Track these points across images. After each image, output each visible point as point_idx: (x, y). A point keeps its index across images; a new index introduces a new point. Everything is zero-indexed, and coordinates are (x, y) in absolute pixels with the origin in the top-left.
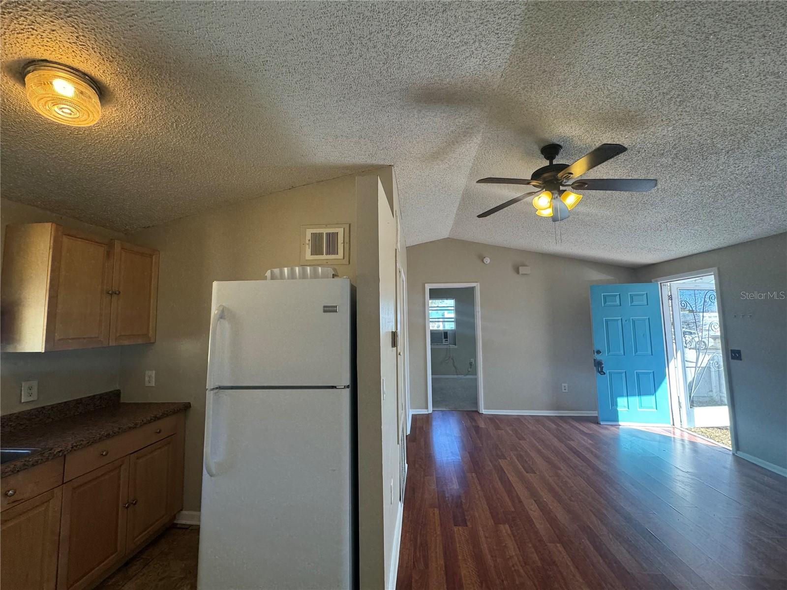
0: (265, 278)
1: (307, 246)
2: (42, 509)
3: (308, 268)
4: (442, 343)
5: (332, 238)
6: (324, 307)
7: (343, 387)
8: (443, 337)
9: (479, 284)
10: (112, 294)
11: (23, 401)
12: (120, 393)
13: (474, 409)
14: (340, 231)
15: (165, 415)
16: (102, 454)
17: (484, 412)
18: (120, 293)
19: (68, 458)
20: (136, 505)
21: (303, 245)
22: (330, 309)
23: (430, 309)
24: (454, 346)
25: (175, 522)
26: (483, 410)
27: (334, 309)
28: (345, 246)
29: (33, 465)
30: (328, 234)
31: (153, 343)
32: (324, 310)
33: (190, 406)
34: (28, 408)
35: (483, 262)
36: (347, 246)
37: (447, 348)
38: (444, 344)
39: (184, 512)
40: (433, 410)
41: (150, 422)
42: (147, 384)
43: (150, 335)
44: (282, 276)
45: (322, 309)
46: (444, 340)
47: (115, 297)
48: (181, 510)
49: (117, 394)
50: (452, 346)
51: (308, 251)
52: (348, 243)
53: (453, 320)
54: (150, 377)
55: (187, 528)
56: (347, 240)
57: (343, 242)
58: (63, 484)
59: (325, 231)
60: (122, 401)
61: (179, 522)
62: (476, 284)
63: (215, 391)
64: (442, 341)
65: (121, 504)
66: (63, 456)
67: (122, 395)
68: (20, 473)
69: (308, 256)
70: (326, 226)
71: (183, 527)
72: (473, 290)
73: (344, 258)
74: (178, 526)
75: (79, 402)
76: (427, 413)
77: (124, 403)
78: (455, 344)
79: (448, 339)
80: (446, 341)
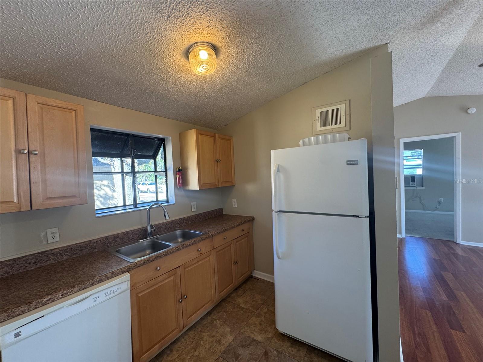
0: (299, 146)
1: (317, 122)
2: (208, 258)
3: (321, 137)
4: (410, 185)
5: (336, 113)
6: (347, 161)
7: (364, 217)
8: (410, 180)
9: (460, 133)
10: (218, 161)
11: (192, 211)
12: (223, 209)
13: (451, 240)
14: (342, 107)
15: (245, 222)
16: (224, 238)
17: (462, 242)
18: (220, 160)
19: (214, 238)
20: (238, 264)
21: (315, 122)
22: (352, 162)
23: (404, 158)
24: (422, 187)
25: (252, 275)
26: (461, 242)
27: (356, 162)
28: (347, 118)
29: (204, 239)
30: (333, 111)
31: (234, 185)
32: (347, 163)
33: (254, 218)
34: (194, 214)
35: (468, 113)
36: (348, 117)
37: (414, 189)
38: (411, 185)
39: (255, 271)
40: (406, 236)
41: (240, 225)
42: (234, 206)
43: (233, 181)
44: (310, 144)
45: (346, 163)
46: (411, 183)
47: (219, 162)
48: (254, 270)
49: (221, 210)
50: (419, 188)
51: (318, 124)
52: (349, 114)
53: (421, 166)
54: (234, 202)
55: (258, 280)
56: (348, 112)
57: (344, 114)
58: (214, 249)
59: (330, 109)
60: (224, 213)
61: (254, 275)
62: (458, 133)
63: (278, 213)
64: (409, 183)
65: (232, 262)
66: (212, 237)
67: (223, 210)
68: (201, 242)
69: (319, 128)
70: (331, 105)
71: (256, 278)
72: (453, 140)
73: (346, 126)
74: (254, 277)
75: (209, 212)
76: (401, 237)
77: (224, 214)
78: (422, 185)
79: (415, 182)
80: (413, 183)
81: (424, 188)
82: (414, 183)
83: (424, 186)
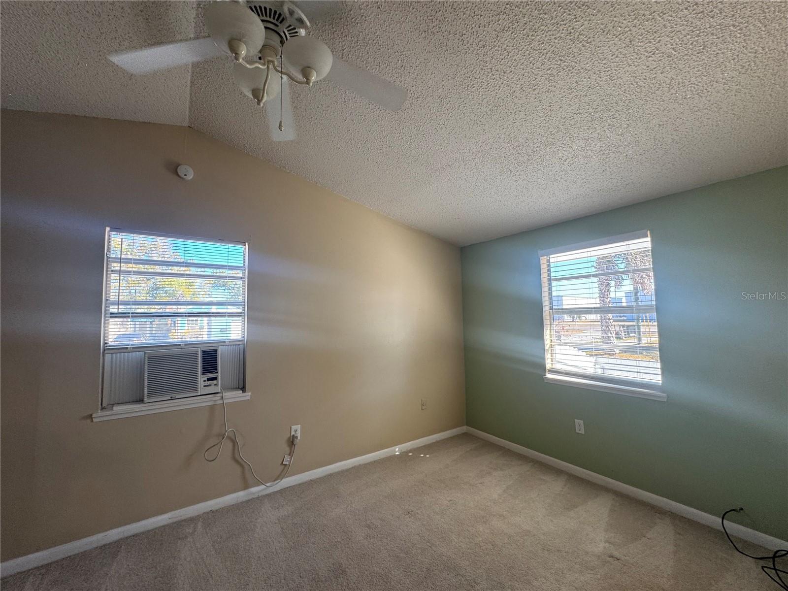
8: (200, 368)
24: (240, 392)
38: (202, 391)
46: (201, 379)
50: (230, 397)
53: (239, 307)
64: (195, 382)
78: (241, 386)
79: (219, 375)
80: (209, 379)
81: (247, 396)
82: (215, 379)
83: (247, 387)
